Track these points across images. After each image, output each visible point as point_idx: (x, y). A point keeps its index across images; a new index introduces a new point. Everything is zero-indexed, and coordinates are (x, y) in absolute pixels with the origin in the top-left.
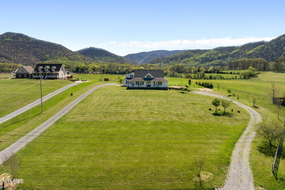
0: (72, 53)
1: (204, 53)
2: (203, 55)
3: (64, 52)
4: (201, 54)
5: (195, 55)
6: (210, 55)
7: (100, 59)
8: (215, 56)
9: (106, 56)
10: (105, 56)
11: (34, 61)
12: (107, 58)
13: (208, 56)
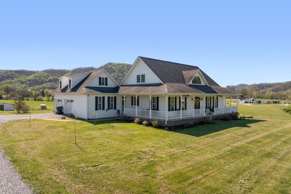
2: (31, 76)
4: (27, 75)
5: (20, 76)
6: (40, 77)
8: (46, 79)
13: (38, 78)
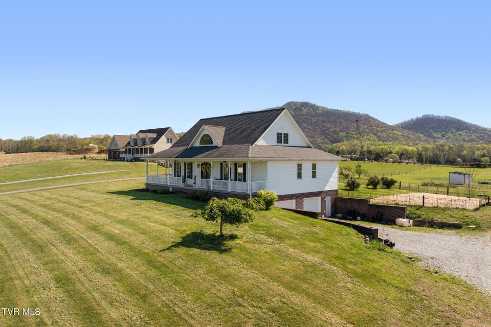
0: (386, 127)
3: (371, 126)
7: (443, 136)
9: (457, 130)
10: (454, 130)
12: (460, 135)
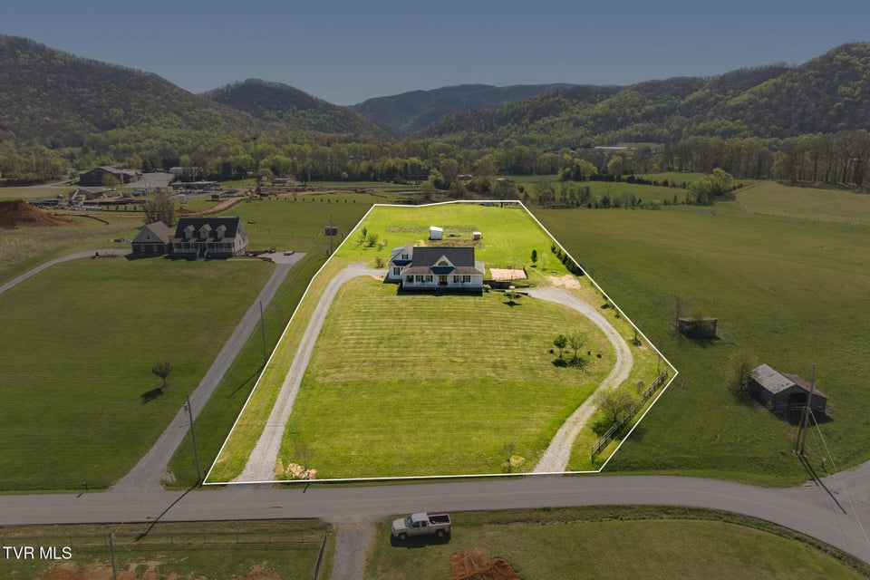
0: (194, 101)
1: (602, 100)
2: (600, 105)
3: (167, 97)
4: (592, 103)
5: (574, 105)
6: (620, 107)
7: (280, 116)
8: (636, 110)
9: (299, 108)
10: (295, 108)
11: (79, 129)
12: (303, 115)
13: (614, 111)
